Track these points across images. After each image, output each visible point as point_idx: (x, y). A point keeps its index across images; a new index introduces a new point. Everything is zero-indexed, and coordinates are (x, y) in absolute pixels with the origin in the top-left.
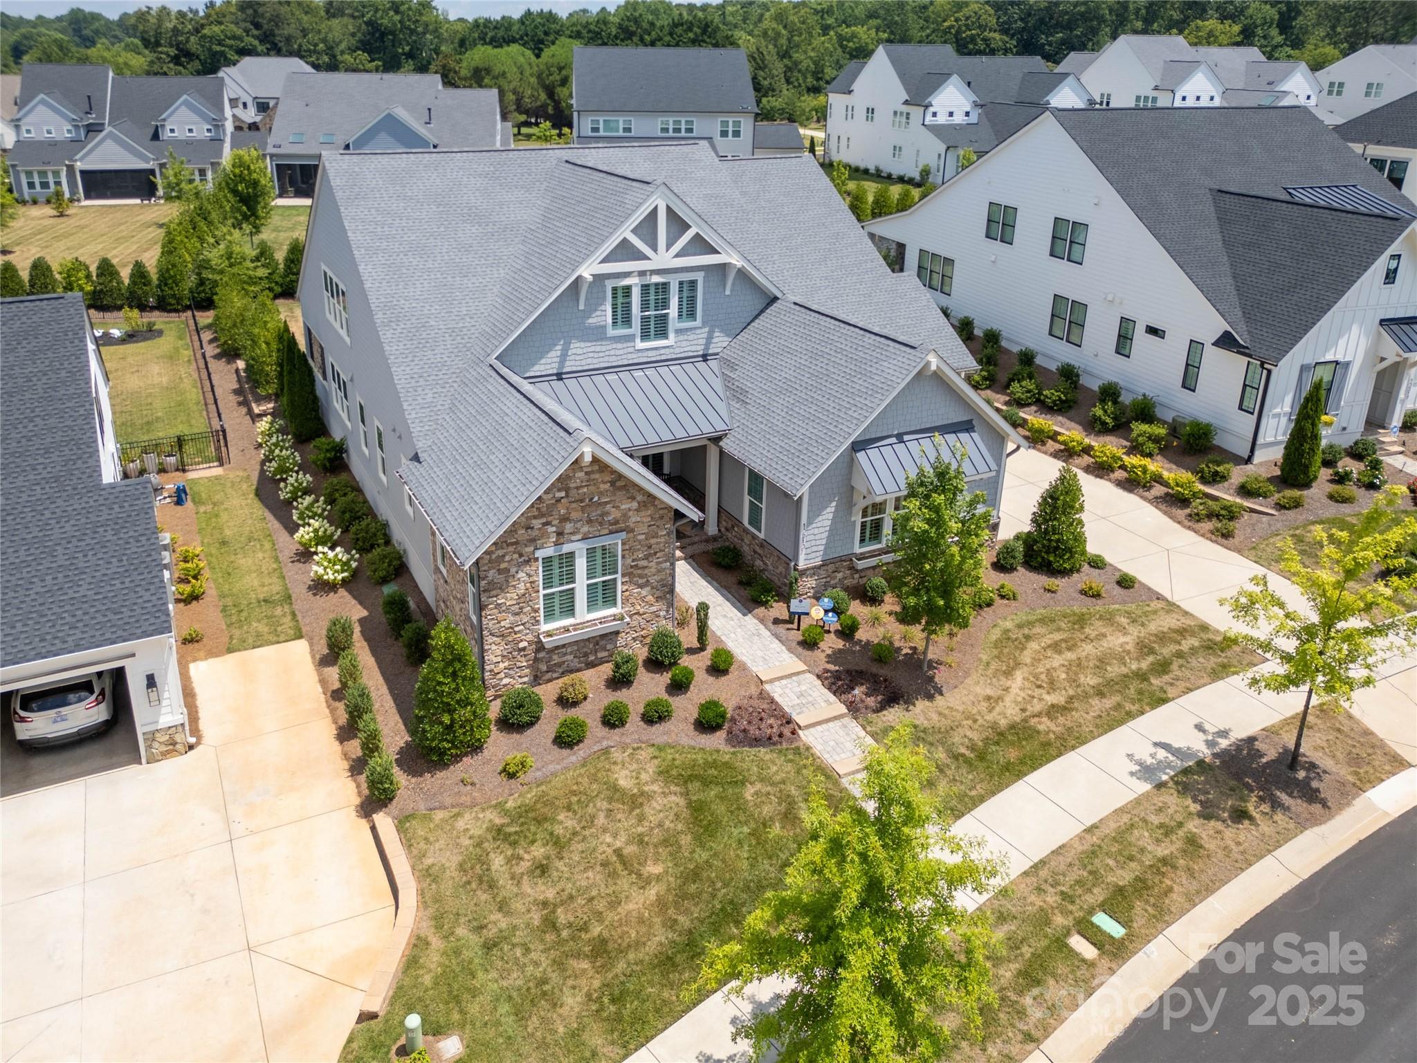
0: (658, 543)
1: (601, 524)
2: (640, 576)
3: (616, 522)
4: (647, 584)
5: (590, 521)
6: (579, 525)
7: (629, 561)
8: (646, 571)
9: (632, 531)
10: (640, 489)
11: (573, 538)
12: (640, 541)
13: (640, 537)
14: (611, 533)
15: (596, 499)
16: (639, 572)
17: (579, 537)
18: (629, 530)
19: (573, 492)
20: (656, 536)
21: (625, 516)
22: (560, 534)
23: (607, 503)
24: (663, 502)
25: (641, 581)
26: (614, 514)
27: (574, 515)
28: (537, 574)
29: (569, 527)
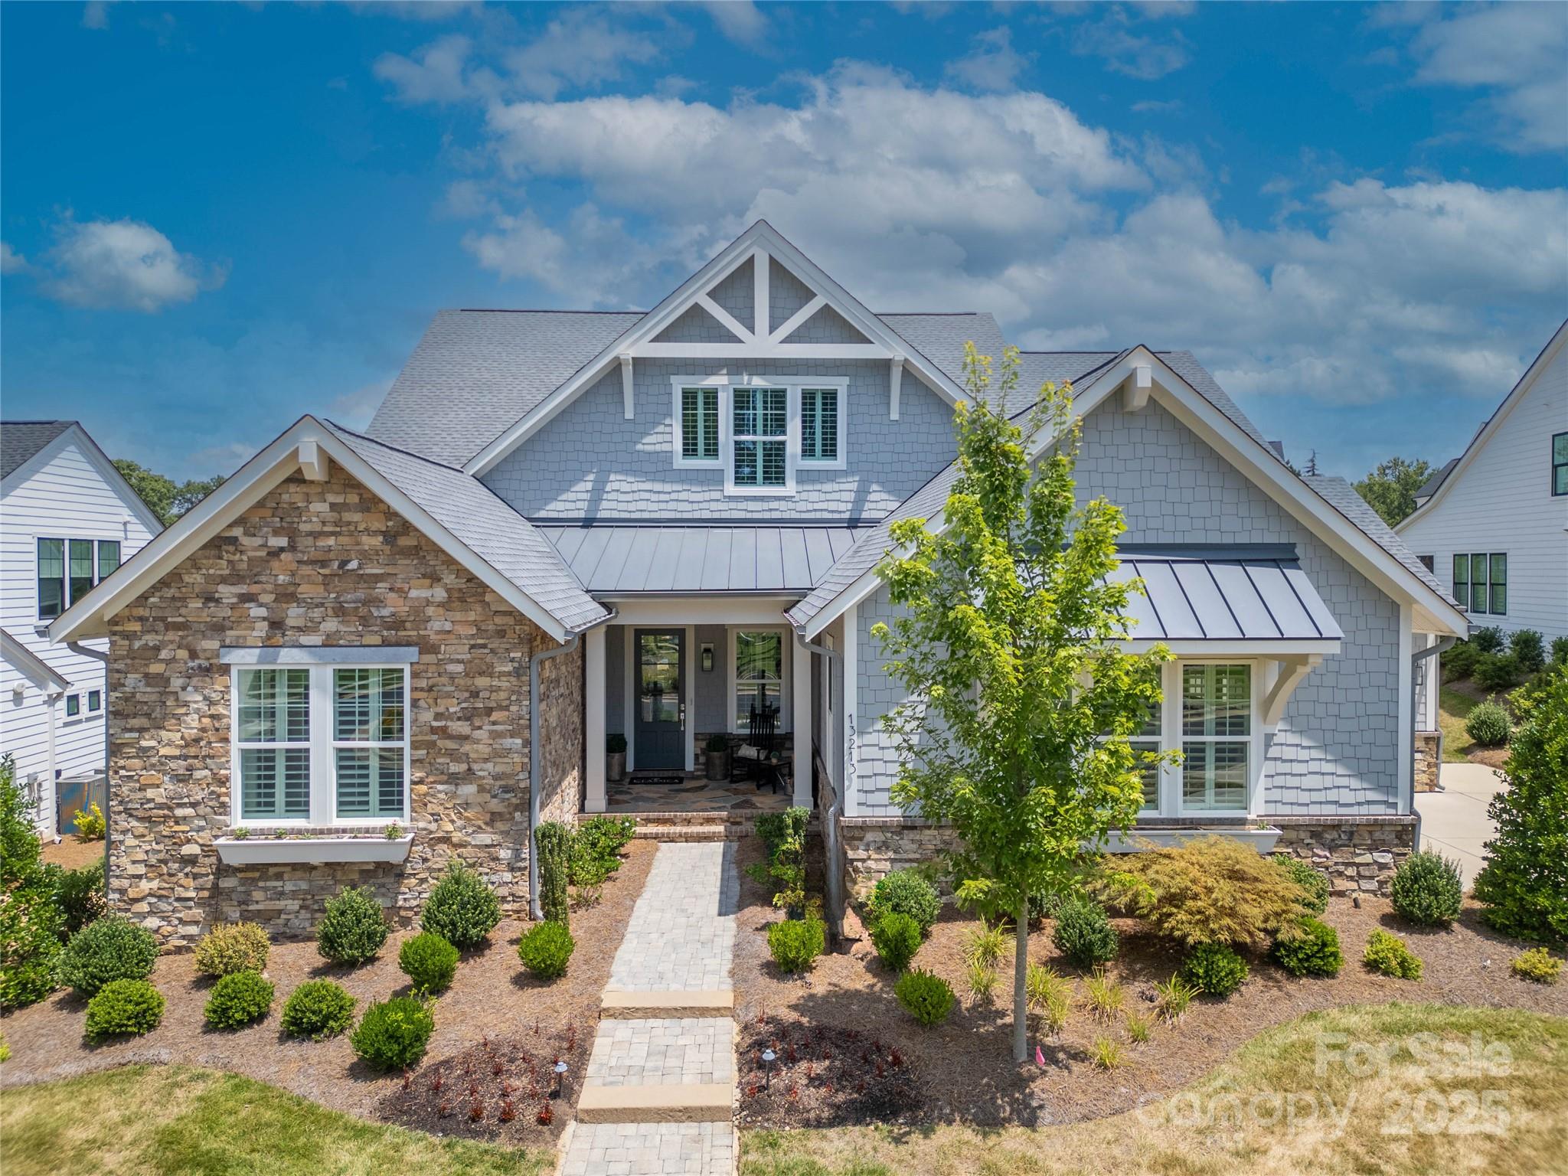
0: (493, 690)
1: (365, 621)
2: (453, 755)
3: (397, 624)
4: (469, 775)
5: (340, 611)
6: (317, 613)
7: (427, 716)
8: (467, 748)
9: (433, 649)
10: (450, 561)
11: (304, 640)
12: (452, 677)
13: (453, 668)
14: (386, 643)
15: (353, 565)
16: (451, 745)
17: (316, 639)
18: (427, 647)
19: (304, 542)
20: (488, 672)
21: (419, 617)
22: (276, 625)
23: (378, 578)
24: (503, 600)
25: (454, 768)
26: (393, 606)
27: (305, 590)
28: (227, 704)
29: (294, 615)
